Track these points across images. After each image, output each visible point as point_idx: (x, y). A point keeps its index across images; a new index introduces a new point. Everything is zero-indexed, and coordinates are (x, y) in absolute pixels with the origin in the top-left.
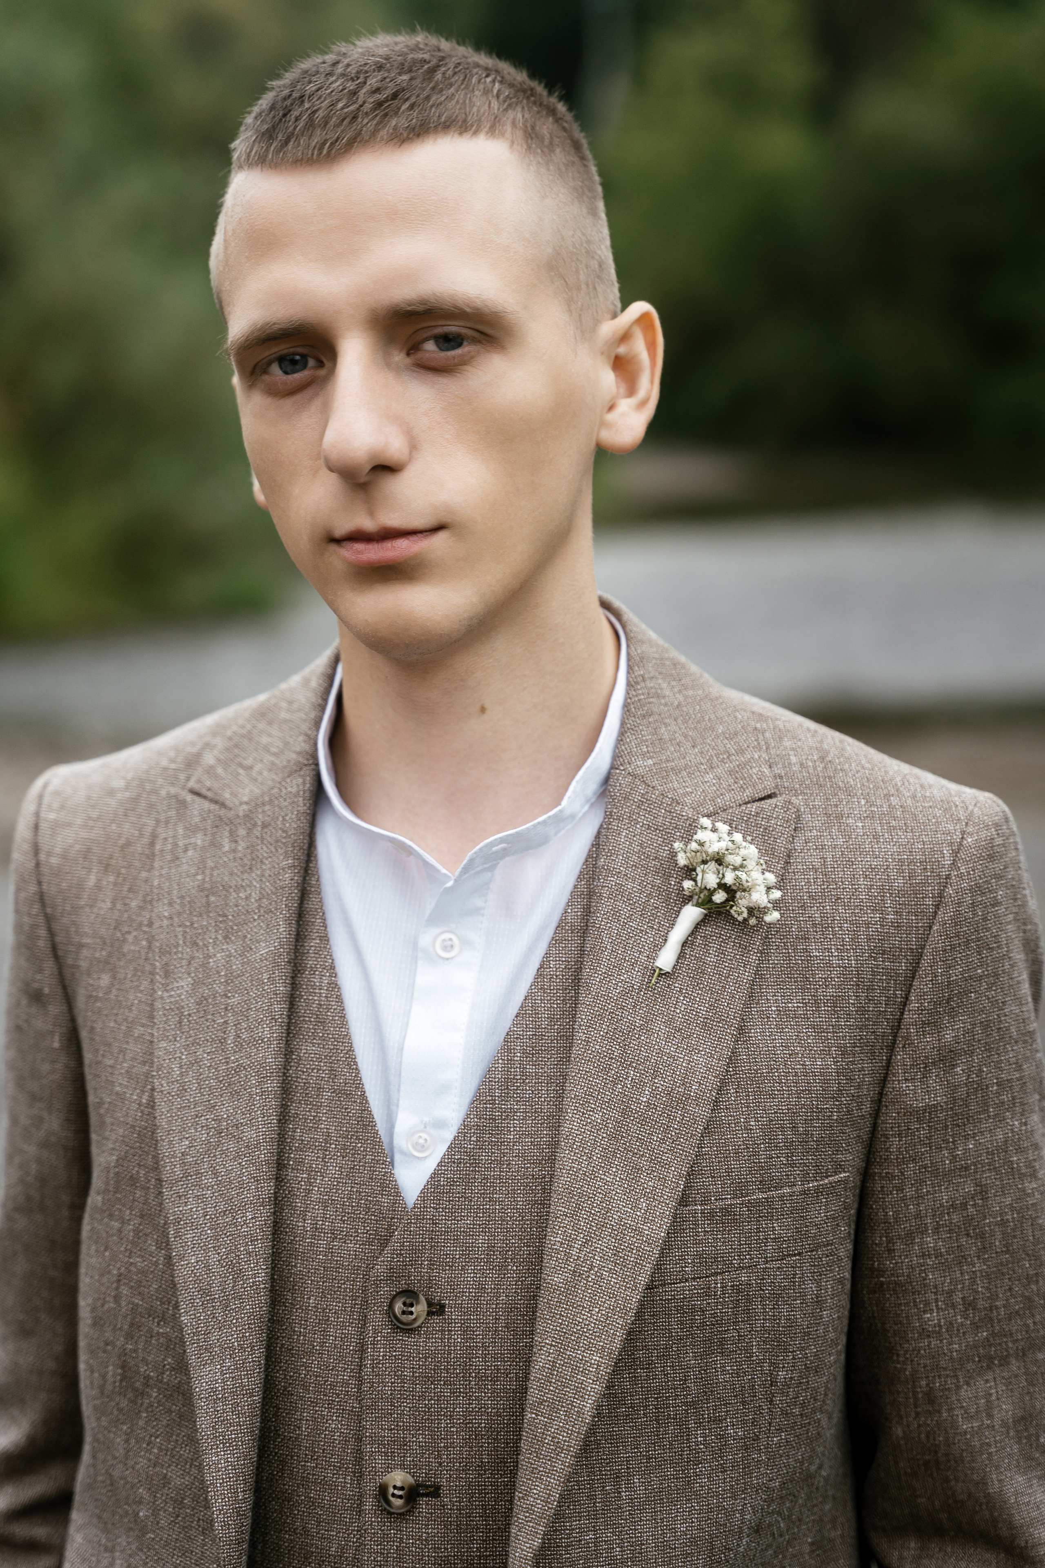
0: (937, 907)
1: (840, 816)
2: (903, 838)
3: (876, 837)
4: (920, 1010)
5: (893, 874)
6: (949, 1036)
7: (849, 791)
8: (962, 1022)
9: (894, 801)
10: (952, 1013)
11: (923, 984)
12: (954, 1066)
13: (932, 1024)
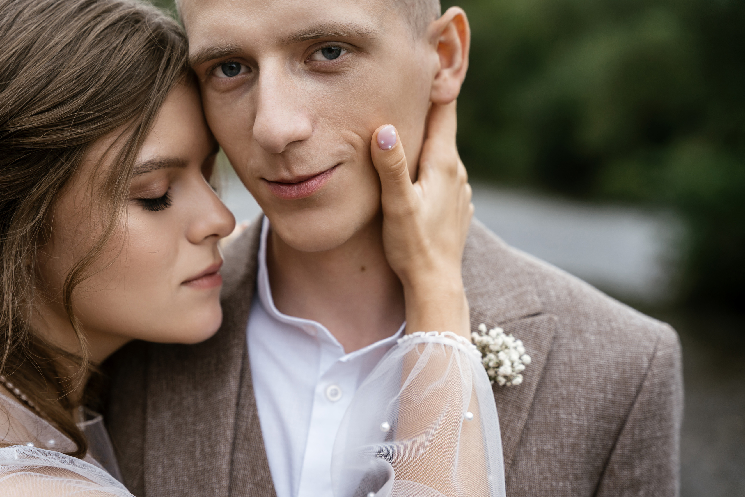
0: (638, 392)
1: (581, 332)
2: (619, 348)
3: (603, 346)
4: (622, 455)
5: (613, 370)
6: (637, 472)
7: (586, 316)
8: (646, 464)
9: (614, 324)
10: (641, 458)
11: (625, 440)
12: (638, 490)
13: (628, 464)
